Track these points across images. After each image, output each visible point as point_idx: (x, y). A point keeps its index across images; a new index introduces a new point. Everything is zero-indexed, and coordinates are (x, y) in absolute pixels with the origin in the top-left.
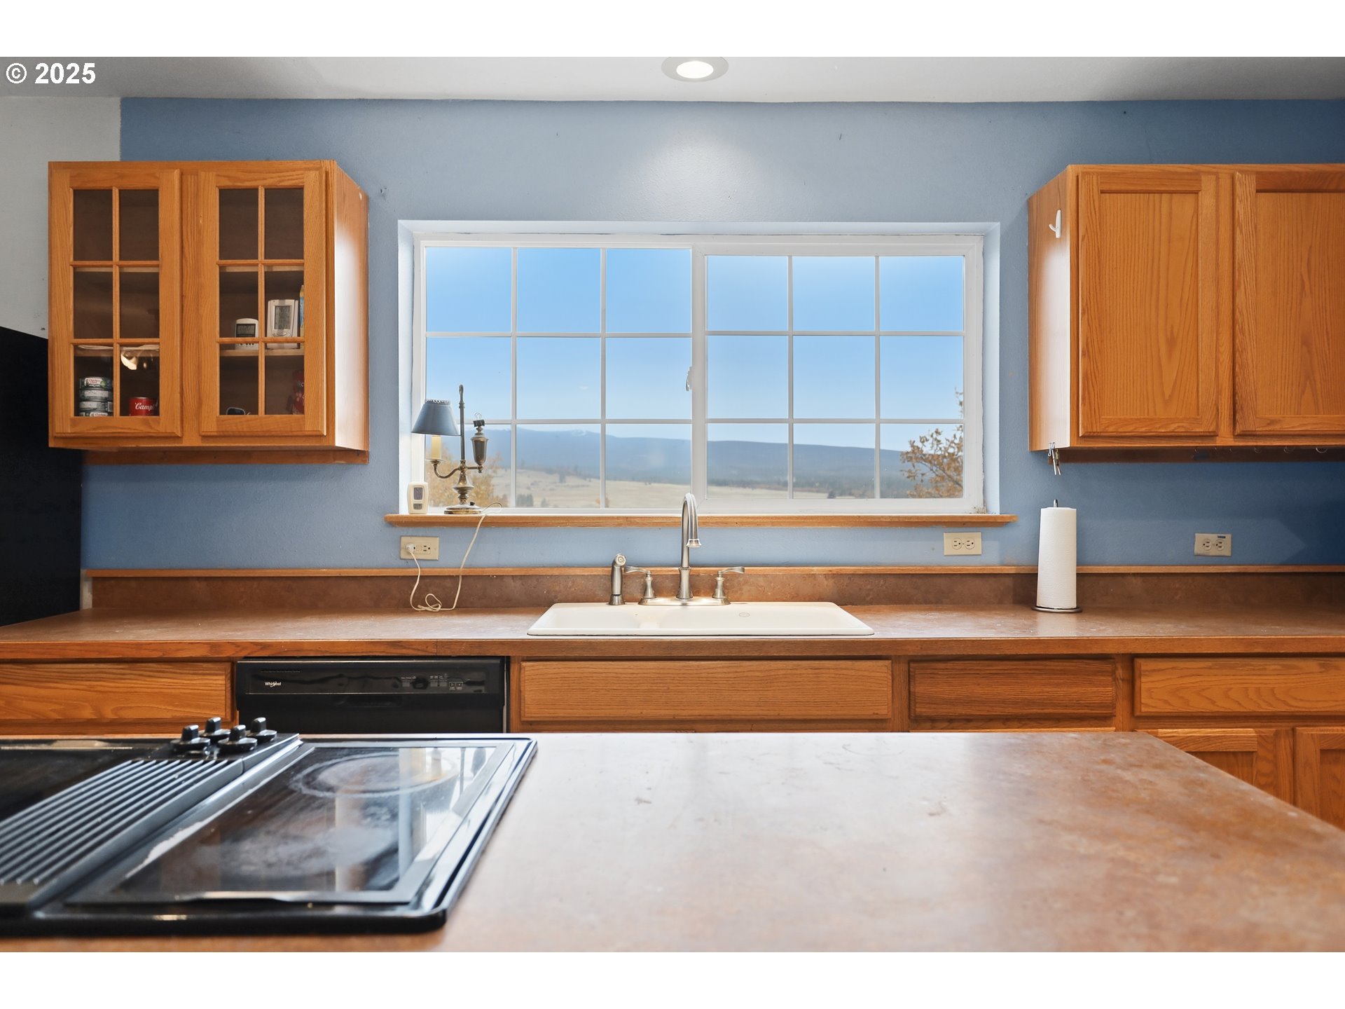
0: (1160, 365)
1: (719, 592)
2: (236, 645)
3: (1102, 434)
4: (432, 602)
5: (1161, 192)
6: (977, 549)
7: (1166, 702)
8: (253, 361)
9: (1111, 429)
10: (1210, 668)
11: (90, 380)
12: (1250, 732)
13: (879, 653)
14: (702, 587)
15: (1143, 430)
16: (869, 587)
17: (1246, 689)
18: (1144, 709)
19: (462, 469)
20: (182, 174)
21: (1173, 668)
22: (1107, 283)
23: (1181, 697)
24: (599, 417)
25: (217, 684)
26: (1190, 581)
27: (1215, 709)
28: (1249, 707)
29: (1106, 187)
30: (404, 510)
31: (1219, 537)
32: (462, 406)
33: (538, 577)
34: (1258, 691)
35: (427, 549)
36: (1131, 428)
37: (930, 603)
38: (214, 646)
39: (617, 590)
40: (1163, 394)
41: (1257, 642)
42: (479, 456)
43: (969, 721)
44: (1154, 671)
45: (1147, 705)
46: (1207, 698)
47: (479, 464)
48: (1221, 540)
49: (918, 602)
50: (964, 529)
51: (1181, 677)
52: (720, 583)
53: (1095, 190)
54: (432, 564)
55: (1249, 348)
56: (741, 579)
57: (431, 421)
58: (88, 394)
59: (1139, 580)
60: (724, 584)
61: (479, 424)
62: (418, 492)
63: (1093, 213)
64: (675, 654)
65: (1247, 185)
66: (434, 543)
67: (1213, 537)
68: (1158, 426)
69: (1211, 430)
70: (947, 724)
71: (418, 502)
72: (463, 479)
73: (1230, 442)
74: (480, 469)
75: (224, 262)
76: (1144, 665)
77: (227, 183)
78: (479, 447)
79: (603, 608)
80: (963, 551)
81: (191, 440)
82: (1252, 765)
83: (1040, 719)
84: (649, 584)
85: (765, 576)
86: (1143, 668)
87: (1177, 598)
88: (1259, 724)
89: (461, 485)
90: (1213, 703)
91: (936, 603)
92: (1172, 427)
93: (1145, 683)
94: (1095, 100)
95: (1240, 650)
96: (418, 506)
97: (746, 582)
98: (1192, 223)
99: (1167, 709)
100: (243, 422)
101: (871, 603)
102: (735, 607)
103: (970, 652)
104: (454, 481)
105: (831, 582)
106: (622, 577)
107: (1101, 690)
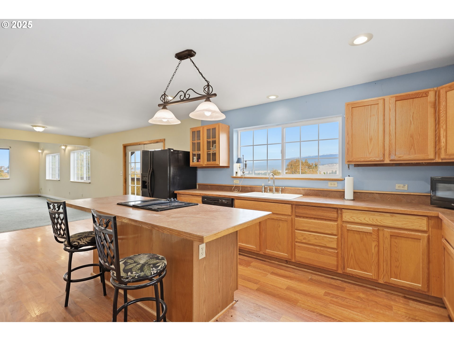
0: (368, 145)
1: (280, 191)
2: (202, 194)
3: (352, 161)
4: (236, 190)
5: (368, 105)
6: (336, 186)
7: (349, 219)
8: (210, 153)
9: (354, 160)
10: (360, 213)
11: (194, 157)
12: (371, 228)
13: (289, 203)
14: (277, 190)
15: (363, 160)
16: (311, 192)
17: (370, 218)
18: (344, 220)
19: (243, 169)
20: (203, 128)
21: (351, 212)
22: (354, 127)
23: (353, 218)
24: (267, 159)
25: (200, 199)
26: (393, 196)
27: (361, 222)
28: (370, 223)
29: (353, 107)
30: (234, 175)
31: (403, 185)
32: (243, 158)
33: (253, 187)
34: (373, 219)
35: (237, 182)
36: (359, 160)
37: (324, 196)
38: (200, 194)
39: (263, 190)
40: (369, 151)
41: (371, 208)
42: (246, 167)
43: (307, 218)
44: (346, 212)
45: (344, 219)
46: (359, 219)
47: (246, 168)
48: (404, 186)
49: (321, 196)
50: (332, 181)
51: (353, 214)
52: (280, 190)
53: (350, 108)
54: (238, 184)
55: (393, 139)
56: (286, 189)
57: (239, 161)
58: (194, 159)
59: (378, 195)
60: (281, 190)
61: (246, 161)
62: (237, 173)
63: (350, 113)
64: (256, 200)
65: (393, 100)
66: (238, 181)
67: (402, 185)
68: (366, 159)
69: (381, 159)
70: (303, 218)
71: (237, 174)
72: (243, 170)
73: (389, 162)
74: (246, 169)
75: (207, 140)
76: (344, 210)
77: (207, 128)
78: (246, 165)
79: (261, 193)
80: (333, 186)
81: (204, 166)
82: (372, 236)
83: (322, 219)
84: (268, 189)
85: (290, 189)
86: (344, 211)
87: (389, 199)
88: (373, 227)
89: (243, 171)
90: (361, 221)
91: (326, 197)
92: (371, 159)
93: (344, 215)
94: (367, 82)
95: (366, 209)
96: (236, 175)
97: (287, 190)
98: (377, 111)
99: (349, 220)
100: (209, 163)
101: (311, 196)
102: (283, 194)
103: (306, 204)
104: (242, 171)
105: (303, 191)
106: (264, 188)
107: (334, 215)
